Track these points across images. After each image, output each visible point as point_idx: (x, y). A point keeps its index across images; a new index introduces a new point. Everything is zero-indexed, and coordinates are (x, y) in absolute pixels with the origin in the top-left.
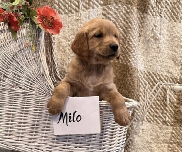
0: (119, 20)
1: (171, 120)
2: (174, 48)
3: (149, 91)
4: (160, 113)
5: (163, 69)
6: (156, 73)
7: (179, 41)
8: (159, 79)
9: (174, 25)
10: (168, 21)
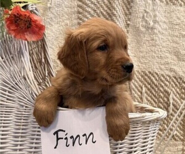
0: (100, 6)
1: (180, 133)
2: (175, 38)
3: (147, 96)
4: (164, 124)
5: (163, 67)
6: (153, 72)
7: (180, 30)
8: (158, 79)
9: (172, 9)
10: (164, 5)
